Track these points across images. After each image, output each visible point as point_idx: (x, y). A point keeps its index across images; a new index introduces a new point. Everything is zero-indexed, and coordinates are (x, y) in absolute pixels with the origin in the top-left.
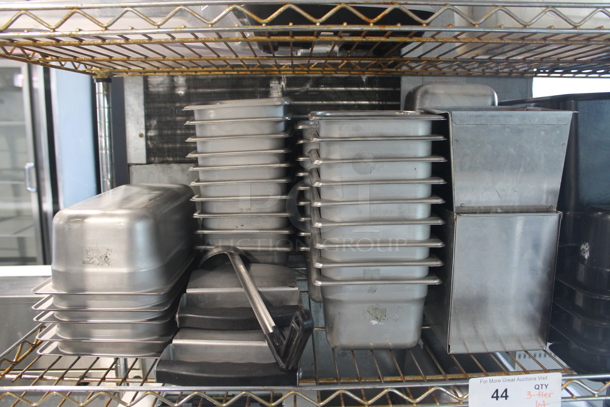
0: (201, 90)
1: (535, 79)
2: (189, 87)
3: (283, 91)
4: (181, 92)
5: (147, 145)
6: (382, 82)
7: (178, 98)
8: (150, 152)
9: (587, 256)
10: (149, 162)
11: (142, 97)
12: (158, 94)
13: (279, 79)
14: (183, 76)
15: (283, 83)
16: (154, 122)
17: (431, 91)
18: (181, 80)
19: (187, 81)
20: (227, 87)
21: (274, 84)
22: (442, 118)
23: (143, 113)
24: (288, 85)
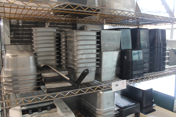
0: (27, 25)
1: (104, 25)
2: (23, 24)
3: (49, 26)
4: (21, 25)
5: (10, 39)
6: (73, 25)
7: (20, 26)
8: (11, 42)
9: (126, 58)
10: (11, 44)
11: (9, 26)
12: (14, 25)
13: (48, 23)
14: (21, 20)
15: (49, 24)
16: (12, 33)
17: (88, 27)
18: (20, 21)
19: (22, 22)
20: (34, 24)
21: (46, 24)
22: (99, 31)
23: (9, 30)
24: (50, 24)
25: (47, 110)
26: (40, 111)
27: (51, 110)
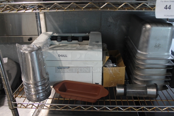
25: (78, 41)
26: (70, 40)
27: (82, 41)
